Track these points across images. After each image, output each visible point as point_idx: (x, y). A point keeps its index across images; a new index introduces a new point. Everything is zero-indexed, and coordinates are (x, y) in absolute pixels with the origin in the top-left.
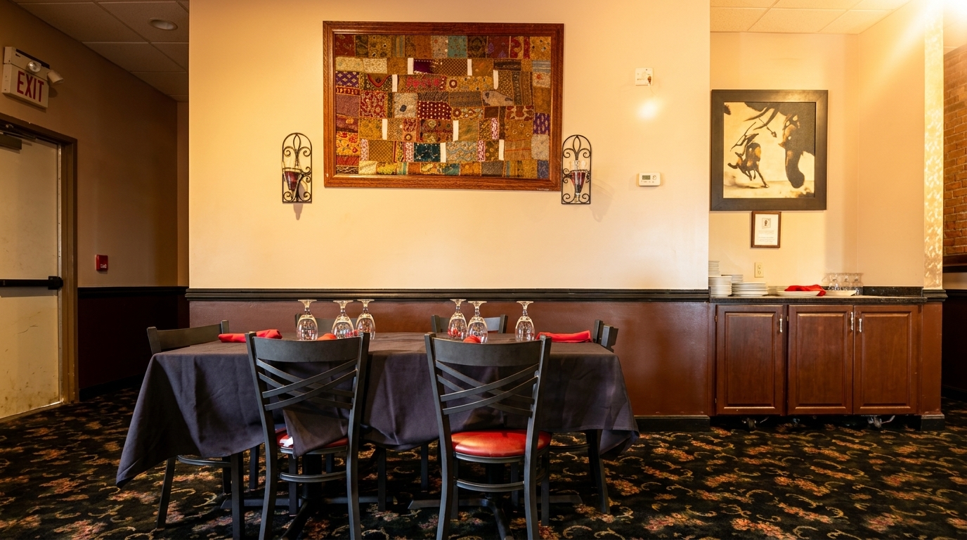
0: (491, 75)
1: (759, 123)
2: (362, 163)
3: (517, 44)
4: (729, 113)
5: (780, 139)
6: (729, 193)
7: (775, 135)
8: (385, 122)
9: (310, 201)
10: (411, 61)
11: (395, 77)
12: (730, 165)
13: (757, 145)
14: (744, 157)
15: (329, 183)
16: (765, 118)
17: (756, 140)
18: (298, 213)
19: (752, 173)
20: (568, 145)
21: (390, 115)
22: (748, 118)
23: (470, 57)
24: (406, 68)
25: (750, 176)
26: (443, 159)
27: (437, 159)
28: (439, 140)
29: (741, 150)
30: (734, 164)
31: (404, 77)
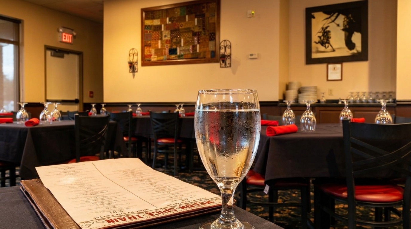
0: (194, 21)
1: (330, 20)
2: (152, 57)
3: (204, 7)
4: (314, 18)
5: (342, 28)
6: (314, 56)
7: (338, 25)
8: (160, 42)
9: (137, 72)
10: (168, 19)
11: (163, 26)
12: (315, 42)
13: (329, 32)
14: (322, 38)
15: (143, 65)
16: (333, 18)
17: (328, 29)
18: (134, 76)
19: (327, 45)
20: (222, 44)
21: (161, 39)
22: (324, 19)
23: (187, 14)
24: (166, 21)
25: (325, 46)
26: (178, 54)
27: (176, 54)
28: (177, 47)
29: (321, 34)
30: (317, 41)
31: (166, 25)
